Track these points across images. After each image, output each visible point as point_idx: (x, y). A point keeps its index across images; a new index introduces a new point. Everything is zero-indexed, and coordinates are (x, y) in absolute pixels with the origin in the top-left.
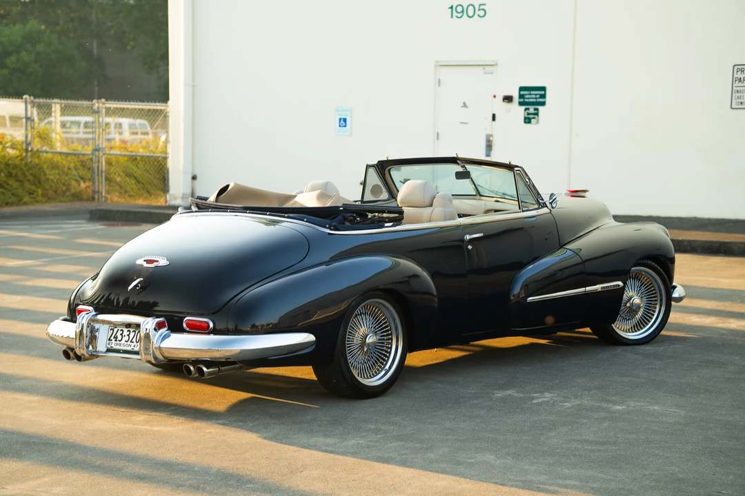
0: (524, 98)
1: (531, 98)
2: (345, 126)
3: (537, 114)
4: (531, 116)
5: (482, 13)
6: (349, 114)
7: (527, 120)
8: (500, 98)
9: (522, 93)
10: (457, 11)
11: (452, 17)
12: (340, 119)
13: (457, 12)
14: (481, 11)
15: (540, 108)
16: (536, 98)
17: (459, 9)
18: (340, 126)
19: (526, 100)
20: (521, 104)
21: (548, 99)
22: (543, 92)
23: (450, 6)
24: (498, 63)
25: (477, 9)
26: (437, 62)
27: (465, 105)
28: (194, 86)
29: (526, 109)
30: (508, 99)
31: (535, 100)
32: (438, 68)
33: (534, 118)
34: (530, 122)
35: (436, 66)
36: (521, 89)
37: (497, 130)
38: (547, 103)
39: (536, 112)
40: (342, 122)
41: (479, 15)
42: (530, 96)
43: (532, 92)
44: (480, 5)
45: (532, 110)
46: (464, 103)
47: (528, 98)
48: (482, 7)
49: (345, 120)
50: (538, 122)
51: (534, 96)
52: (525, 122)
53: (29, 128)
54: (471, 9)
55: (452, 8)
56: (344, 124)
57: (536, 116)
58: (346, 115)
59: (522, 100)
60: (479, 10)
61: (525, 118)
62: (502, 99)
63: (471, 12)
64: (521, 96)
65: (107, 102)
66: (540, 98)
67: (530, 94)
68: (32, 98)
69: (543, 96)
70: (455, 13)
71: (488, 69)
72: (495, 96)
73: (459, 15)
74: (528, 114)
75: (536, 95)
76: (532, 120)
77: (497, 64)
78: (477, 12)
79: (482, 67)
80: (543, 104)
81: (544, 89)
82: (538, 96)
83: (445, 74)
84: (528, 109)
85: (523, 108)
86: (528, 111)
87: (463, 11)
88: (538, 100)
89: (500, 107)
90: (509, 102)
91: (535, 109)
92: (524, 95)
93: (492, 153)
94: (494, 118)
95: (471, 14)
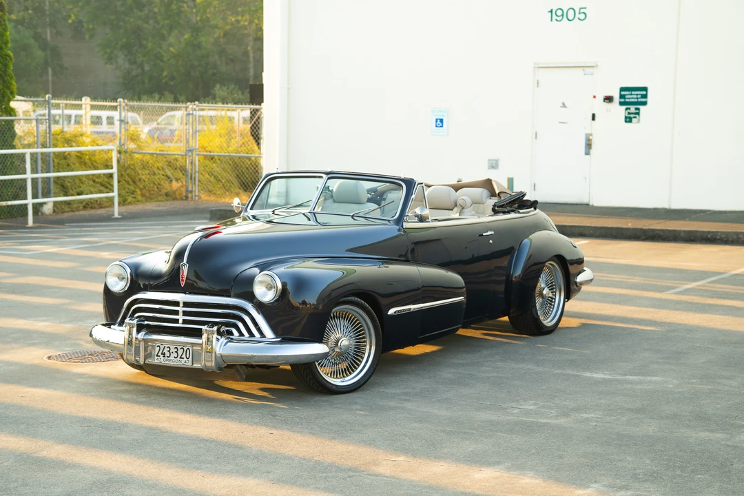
0: (625, 98)
1: (632, 98)
2: (442, 127)
3: (638, 114)
4: (632, 116)
5: (582, 16)
6: (446, 114)
7: (628, 120)
8: (601, 98)
9: (623, 93)
10: (557, 14)
11: (551, 21)
12: (437, 120)
13: (557, 16)
14: (582, 14)
15: (641, 107)
16: (637, 98)
17: (559, 13)
18: (437, 126)
19: (627, 100)
20: (621, 104)
21: (650, 99)
22: (644, 93)
23: (550, 10)
24: (598, 64)
25: (577, 12)
26: (535, 64)
27: (564, 106)
28: (289, 88)
29: (626, 109)
30: (609, 99)
31: (636, 100)
32: (536, 69)
33: (635, 117)
34: (631, 121)
35: (535, 67)
36: (622, 89)
37: (596, 129)
38: (648, 103)
39: (637, 111)
40: (439, 122)
41: (579, 19)
42: (631, 96)
43: (633, 93)
44: (581, 8)
45: (633, 109)
46: (563, 104)
47: (630, 98)
48: (582, 11)
49: (441, 121)
50: (639, 121)
51: (635, 96)
52: (626, 122)
53: (123, 130)
54: (571, 12)
55: (551, 11)
56: (441, 125)
57: (637, 116)
58: (443, 116)
59: (622, 100)
60: (579, 13)
61: (626, 118)
62: (603, 99)
63: (571, 13)
64: (622, 96)
65: (200, 105)
66: (641, 98)
67: (631, 94)
68: (126, 101)
69: (645, 96)
70: (554, 17)
71: (587, 70)
72: (595, 97)
73: (559, 19)
74: (629, 113)
75: (637, 95)
76: (633, 119)
77: (597, 66)
78: (577, 15)
79: (582, 67)
80: (645, 104)
81: (645, 89)
82: (639, 96)
83: (544, 75)
84: (629, 109)
85: (624, 107)
86: (628, 111)
87: (563, 15)
88: (639, 100)
89: (600, 107)
90: (610, 102)
91: (637, 109)
92: (624, 95)
93: (592, 151)
94: (594, 117)
95: (571, 17)
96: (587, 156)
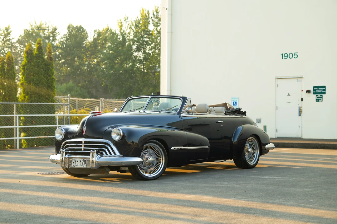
0: (316, 91)
1: (319, 91)
2: (236, 105)
3: (322, 98)
4: (319, 99)
5: (296, 56)
6: (238, 100)
7: (317, 100)
8: (305, 91)
9: (315, 89)
10: (285, 56)
11: (282, 58)
12: (234, 102)
14: (296, 55)
15: (323, 95)
16: (321, 91)
17: (286, 55)
18: (234, 105)
19: (317, 92)
20: (314, 93)
21: (327, 91)
22: (324, 88)
23: (282, 54)
25: (294, 55)
26: (276, 77)
27: (289, 95)
28: (171, 91)
29: (316, 96)
30: (308, 91)
32: (277, 79)
33: (321, 99)
34: (318, 101)
35: (276, 79)
36: (314, 87)
37: (304, 105)
38: (326, 93)
40: (234, 103)
41: (294, 57)
43: (319, 89)
44: (295, 53)
45: (319, 96)
46: (289, 94)
47: (318, 91)
48: (296, 54)
49: (236, 103)
50: (322, 101)
51: (320, 90)
52: (316, 101)
55: (282, 55)
58: (236, 100)
59: (315, 92)
60: (295, 55)
61: (316, 99)
62: (306, 92)
63: (291, 56)
64: (314, 90)
66: (323, 91)
67: (318, 89)
69: (325, 90)
70: (284, 57)
71: (299, 79)
72: (302, 91)
73: (286, 58)
74: (318, 98)
75: (321, 89)
76: (320, 100)
77: (303, 77)
78: (294, 56)
79: (297, 79)
80: (325, 93)
81: (325, 87)
83: (279, 82)
84: (318, 95)
85: (315, 95)
86: (317, 96)
87: (287, 56)
88: (322, 92)
89: (305, 95)
90: (309, 93)
91: (321, 96)
92: (316, 90)
93: (302, 115)
94: (302, 100)
95: (291, 57)
96: (300, 117)
